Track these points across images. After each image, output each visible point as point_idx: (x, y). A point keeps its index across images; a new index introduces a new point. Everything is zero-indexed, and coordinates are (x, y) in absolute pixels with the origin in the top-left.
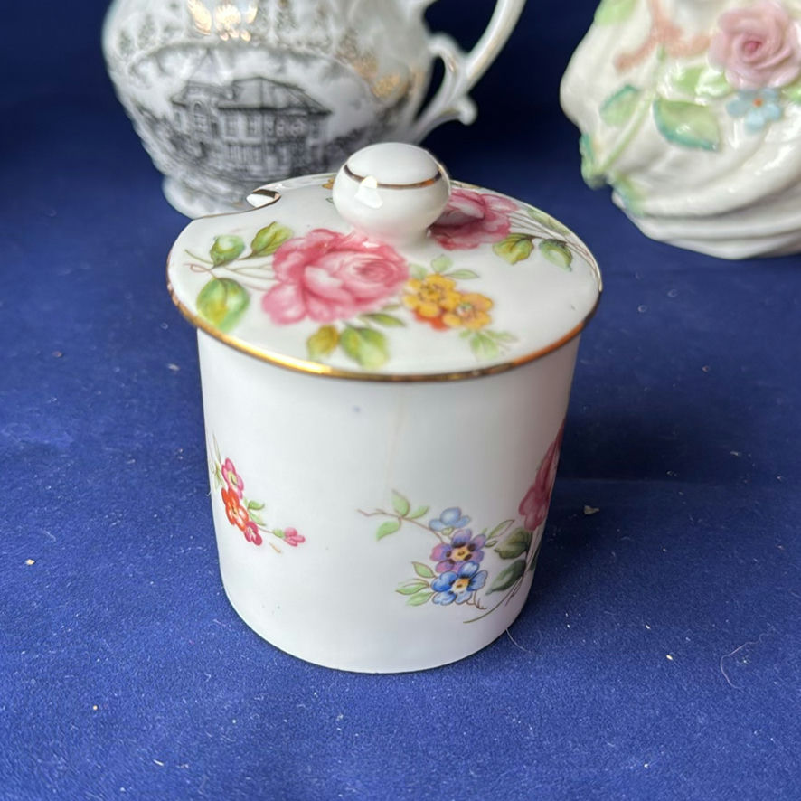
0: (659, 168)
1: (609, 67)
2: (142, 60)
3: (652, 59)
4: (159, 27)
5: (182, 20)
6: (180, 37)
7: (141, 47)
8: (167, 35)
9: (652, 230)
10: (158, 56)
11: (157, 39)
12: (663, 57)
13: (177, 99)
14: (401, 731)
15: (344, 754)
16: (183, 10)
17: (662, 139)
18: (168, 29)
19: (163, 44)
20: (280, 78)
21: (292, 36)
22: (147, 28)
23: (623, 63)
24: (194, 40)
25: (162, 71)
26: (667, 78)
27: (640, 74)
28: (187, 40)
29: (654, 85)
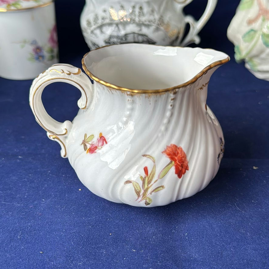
0: (263, 56)
1: (245, 24)
2: (95, 29)
3: (260, 21)
4: (100, 18)
5: (108, 16)
6: (107, 21)
7: (95, 25)
8: (103, 21)
9: (259, 76)
10: (101, 27)
11: (100, 22)
12: (264, 20)
13: (107, 41)
14: (206, 237)
15: (190, 246)
16: (108, 12)
17: (264, 46)
18: (103, 19)
19: (101, 23)
20: (140, 33)
21: (143, 19)
22: (96, 18)
23: (250, 22)
24: (112, 22)
25: (102, 32)
26: (265, 27)
27: (256, 26)
28: (110, 22)
29: (261, 29)
